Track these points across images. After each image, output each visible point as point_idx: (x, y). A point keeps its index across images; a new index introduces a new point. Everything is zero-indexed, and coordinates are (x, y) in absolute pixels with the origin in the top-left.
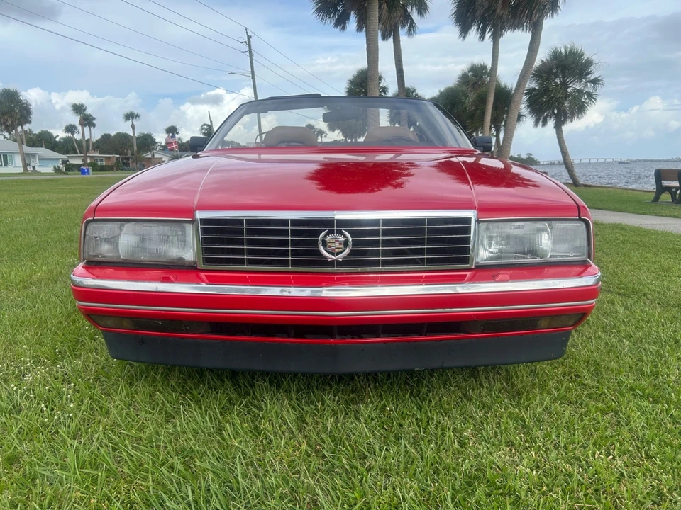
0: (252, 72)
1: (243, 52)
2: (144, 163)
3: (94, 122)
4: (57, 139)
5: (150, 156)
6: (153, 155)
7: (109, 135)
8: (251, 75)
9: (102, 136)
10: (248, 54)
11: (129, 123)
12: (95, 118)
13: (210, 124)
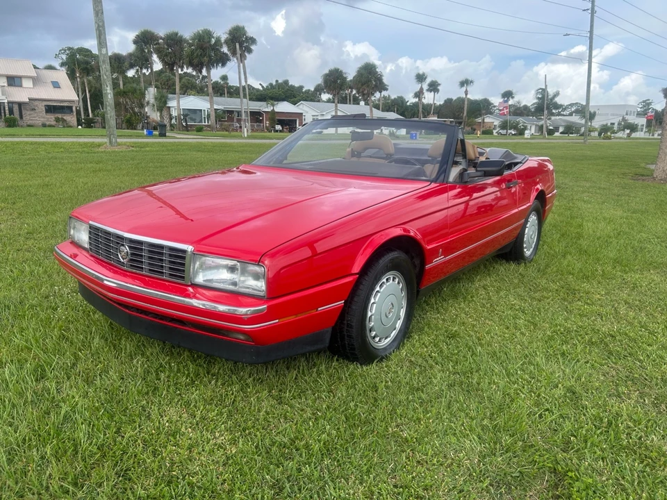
0: (591, 32)
1: (584, 10)
2: (474, 127)
3: (439, 88)
4: (408, 104)
5: (480, 121)
6: (484, 120)
7: (452, 99)
8: (588, 35)
9: (445, 101)
10: (590, 11)
11: (464, 89)
12: (440, 84)
13: (544, 87)
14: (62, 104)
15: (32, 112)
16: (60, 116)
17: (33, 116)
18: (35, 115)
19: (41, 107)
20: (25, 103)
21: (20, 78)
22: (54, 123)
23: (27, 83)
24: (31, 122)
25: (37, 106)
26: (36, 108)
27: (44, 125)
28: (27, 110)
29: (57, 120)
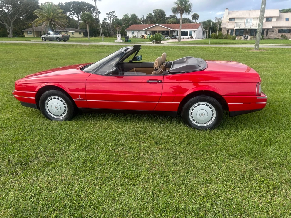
14: (286, 29)
15: (272, 33)
16: (284, 34)
17: (272, 34)
18: (273, 34)
19: (277, 30)
20: (270, 29)
21: (272, 17)
22: (280, 37)
23: (274, 20)
24: (270, 37)
25: (275, 30)
26: (274, 31)
27: (275, 39)
28: (270, 32)
29: (282, 36)
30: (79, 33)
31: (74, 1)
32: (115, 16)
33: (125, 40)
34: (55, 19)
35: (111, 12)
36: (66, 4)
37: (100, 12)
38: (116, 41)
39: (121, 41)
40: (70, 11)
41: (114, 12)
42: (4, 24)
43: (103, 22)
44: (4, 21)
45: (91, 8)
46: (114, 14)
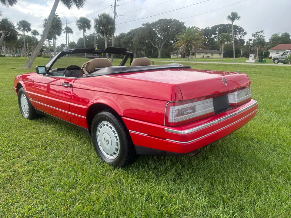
30: (219, 54)
31: (220, 24)
32: (263, 36)
33: (258, 61)
34: (192, 41)
35: (258, 32)
36: (213, 27)
37: (246, 33)
38: (247, 61)
39: (254, 61)
40: (215, 34)
41: (262, 31)
42: (156, 47)
43: (248, 43)
44: (157, 45)
45: (237, 30)
46: (262, 34)
